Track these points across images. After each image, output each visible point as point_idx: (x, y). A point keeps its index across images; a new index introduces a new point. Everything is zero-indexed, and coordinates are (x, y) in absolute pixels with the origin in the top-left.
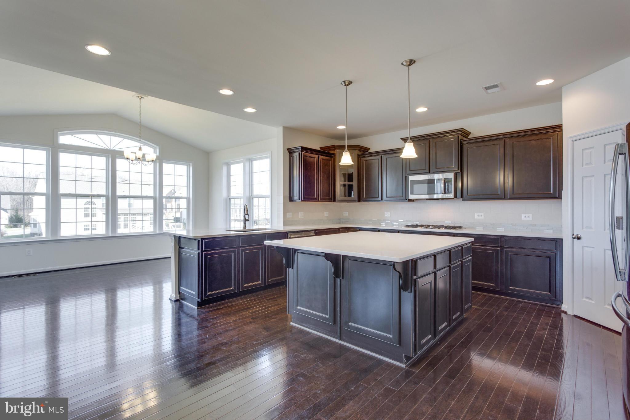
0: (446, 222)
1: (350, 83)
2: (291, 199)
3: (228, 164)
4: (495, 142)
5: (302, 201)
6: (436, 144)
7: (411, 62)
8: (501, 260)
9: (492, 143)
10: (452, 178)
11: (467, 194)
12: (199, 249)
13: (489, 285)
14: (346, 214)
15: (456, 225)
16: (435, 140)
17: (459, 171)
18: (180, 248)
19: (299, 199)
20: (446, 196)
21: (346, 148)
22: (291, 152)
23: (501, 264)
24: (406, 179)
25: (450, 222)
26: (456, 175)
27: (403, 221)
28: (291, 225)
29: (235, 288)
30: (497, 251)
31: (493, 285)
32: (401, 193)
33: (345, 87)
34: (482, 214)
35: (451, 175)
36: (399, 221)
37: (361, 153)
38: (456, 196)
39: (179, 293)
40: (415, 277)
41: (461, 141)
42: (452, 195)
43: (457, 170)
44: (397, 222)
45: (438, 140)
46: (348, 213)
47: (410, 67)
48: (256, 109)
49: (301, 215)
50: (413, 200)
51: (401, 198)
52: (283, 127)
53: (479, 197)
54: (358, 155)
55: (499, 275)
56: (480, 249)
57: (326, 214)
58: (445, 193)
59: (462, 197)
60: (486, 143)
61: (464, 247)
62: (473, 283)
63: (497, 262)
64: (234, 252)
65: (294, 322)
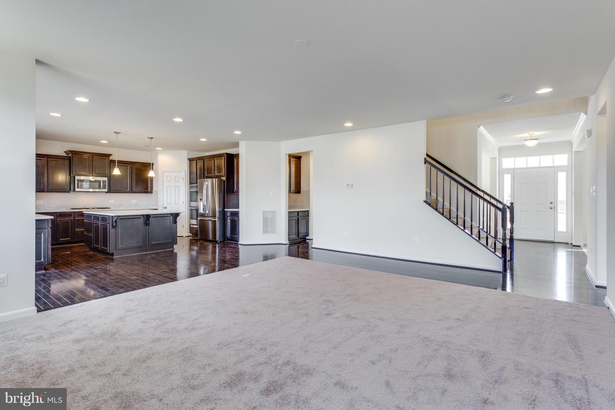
6: (95, 159)
9: (125, 165)
10: (106, 180)
17: (109, 177)
21: (116, 166)
34: (114, 200)
42: (107, 190)
45: (97, 157)
53: (117, 191)
58: (102, 188)
60: (122, 164)
65: (116, 255)
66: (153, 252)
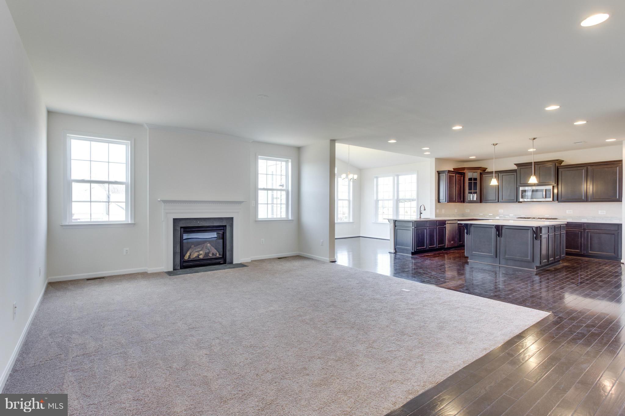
0: (546, 216)
1: (496, 144)
2: (439, 202)
3: (377, 178)
4: (581, 168)
5: (448, 202)
6: (540, 168)
7: (534, 139)
8: (584, 237)
9: (579, 168)
10: (551, 189)
11: (561, 198)
12: (413, 226)
13: (576, 251)
14: (468, 211)
15: (552, 218)
16: (539, 166)
17: (556, 185)
18: (395, 226)
19: (446, 201)
20: (547, 199)
21: (494, 177)
22: (439, 173)
23: (584, 239)
24: (517, 189)
25: (549, 216)
26: (553, 187)
27: (513, 215)
28: (439, 217)
29: (426, 247)
30: (581, 232)
31: (579, 251)
32: (513, 197)
33: (494, 146)
34: (572, 211)
35: (551, 187)
36: (510, 215)
37: (481, 172)
38: (553, 200)
39: (395, 249)
40: (541, 234)
41: (557, 167)
42: (551, 199)
43: (554, 184)
44: (508, 215)
45: (541, 166)
46: (469, 210)
47: (534, 140)
48: (396, 141)
49: (443, 211)
50: (521, 202)
51: (513, 201)
52: (436, 158)
53: (569, 200)
54: (480, 173)
55: (583, 245)
56: (570, 230)
57: (456, 211)
58: (546, 198)
59: (557, 200)
60: (575, 169)
61: (562, 226)
62: (566, 250)
63: (581, 238)
64: (425, 229)
65: (470, 260)
66: (507, 266)
